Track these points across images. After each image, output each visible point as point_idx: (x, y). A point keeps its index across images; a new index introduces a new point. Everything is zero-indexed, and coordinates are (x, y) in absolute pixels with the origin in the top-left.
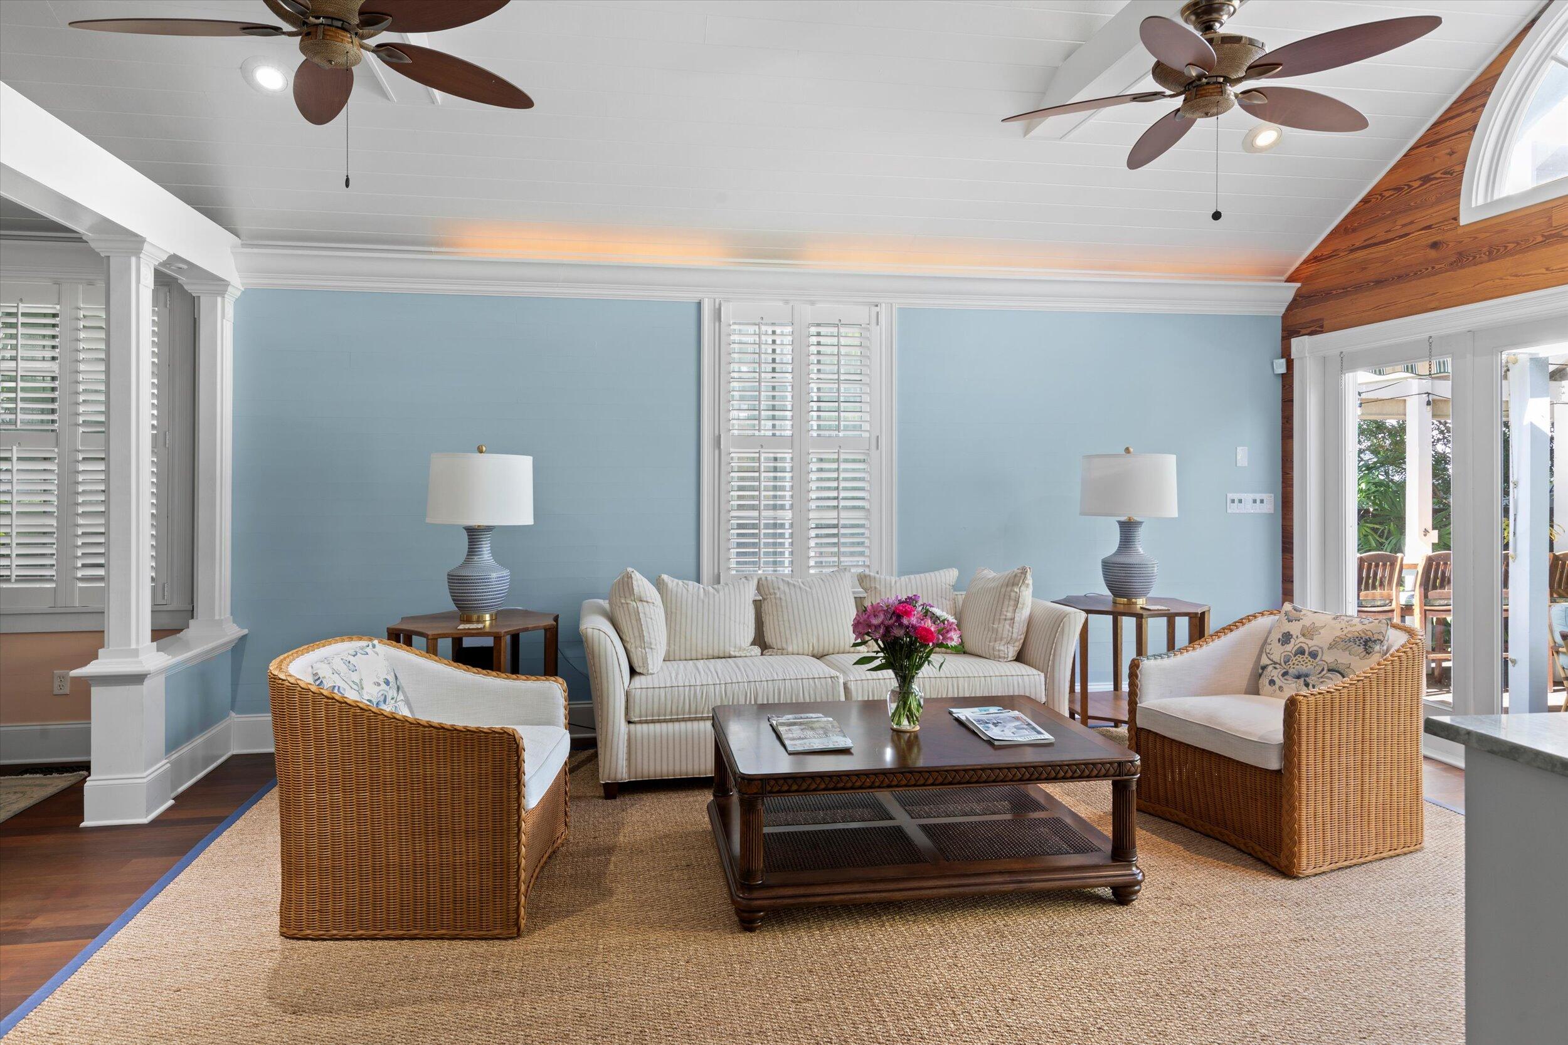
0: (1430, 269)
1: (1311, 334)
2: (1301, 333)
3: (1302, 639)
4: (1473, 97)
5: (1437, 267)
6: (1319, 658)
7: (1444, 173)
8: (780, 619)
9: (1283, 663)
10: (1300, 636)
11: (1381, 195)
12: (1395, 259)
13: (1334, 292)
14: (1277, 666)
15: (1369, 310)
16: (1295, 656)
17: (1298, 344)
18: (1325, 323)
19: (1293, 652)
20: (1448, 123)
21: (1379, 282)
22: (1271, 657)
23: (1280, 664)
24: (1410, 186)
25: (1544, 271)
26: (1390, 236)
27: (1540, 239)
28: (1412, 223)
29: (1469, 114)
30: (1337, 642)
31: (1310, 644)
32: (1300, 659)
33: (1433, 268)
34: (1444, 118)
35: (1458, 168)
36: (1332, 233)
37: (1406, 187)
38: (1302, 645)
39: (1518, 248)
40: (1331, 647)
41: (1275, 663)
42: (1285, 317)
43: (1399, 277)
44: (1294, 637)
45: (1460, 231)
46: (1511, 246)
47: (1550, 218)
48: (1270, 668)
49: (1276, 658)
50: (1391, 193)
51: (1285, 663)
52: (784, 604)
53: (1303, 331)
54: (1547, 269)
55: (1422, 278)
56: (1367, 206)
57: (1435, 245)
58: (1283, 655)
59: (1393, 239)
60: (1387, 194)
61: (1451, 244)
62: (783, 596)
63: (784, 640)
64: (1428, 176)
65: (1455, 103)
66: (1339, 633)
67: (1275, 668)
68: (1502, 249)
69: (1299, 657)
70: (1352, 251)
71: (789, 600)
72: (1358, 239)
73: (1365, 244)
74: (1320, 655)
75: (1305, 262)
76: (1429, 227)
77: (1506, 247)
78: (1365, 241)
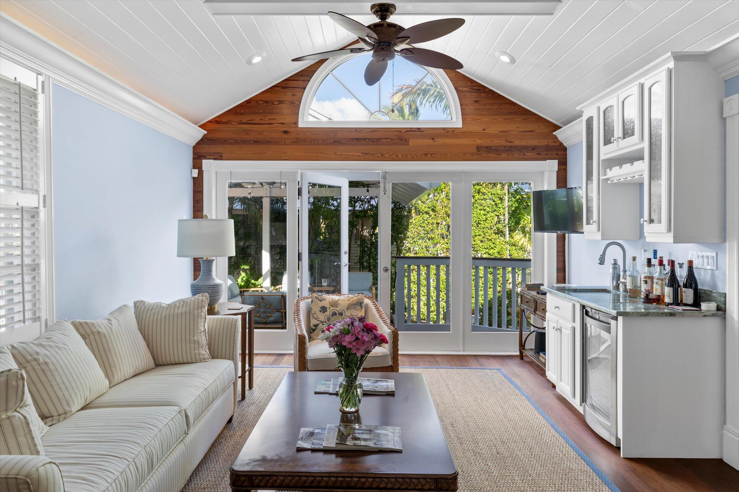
0: (283, 142)
1: (215, 159)
2: (207, 158)
3: (332, 308)
4: (303, 76)
5: (287, 142)
6: (344, 315)
7: (291, 103)
8: (54, 383)
9: (327, 321)
10: (330, 307)
11: (257, 102)
12: (265, 133)
13: (229, 141)
14: (324, 323)
15: (251, 154)
16: (332, 317)
17: (206, 163)
18: (224, 155)
19: (331, 315)
20: (292, 82)
21: (256, 142)
22: (319, 320)
23: (326, 322)
24: (272, 103)
25: (334, 154)
26: (262, 122)
27: (332, 141)
28: (274, 119)
29: (302, 82)
30: (350, 306)
31: (338, 309)
32: (335, 318)
33: (285, 142)
34: (290, 79)
35: (297, 103)
36: (227, 112)
37: (271, 103)
38: (334, 311)
39: (323, 143)
40: (348, 309)
41: (323, 322)
42: (194, 147)
43: (268, 142)
44: (328, 308)
45: (298, 129)
46: (320, 141)
47: (336, 134)
48: (320, 325)
49: (323, 320)
50: (262, 102)
51: (328, 321)
52: (51, 367)
53: (208, 157)
54: (335, 154)
55: (280, 145)
56: (249, 104)
57: (286, 132)
58: (326, 317)
59: (264, 124)
60: (260, 102)
61: (294, 134)
62: (47, 360)
63: (64, 403)
64: (282, 101)
65: (295, 74)
66: (349, 302)
67: (323, 324)
68: (317, 142)
69: (335, 317)
70: (240, 123)
71: (55, 361)
72: (245, 119)
73: (247, 122)
74: (344, 313)
75: (209, 122)
76: (283, 124)
77: (318, 141)
78: (248, 121)
